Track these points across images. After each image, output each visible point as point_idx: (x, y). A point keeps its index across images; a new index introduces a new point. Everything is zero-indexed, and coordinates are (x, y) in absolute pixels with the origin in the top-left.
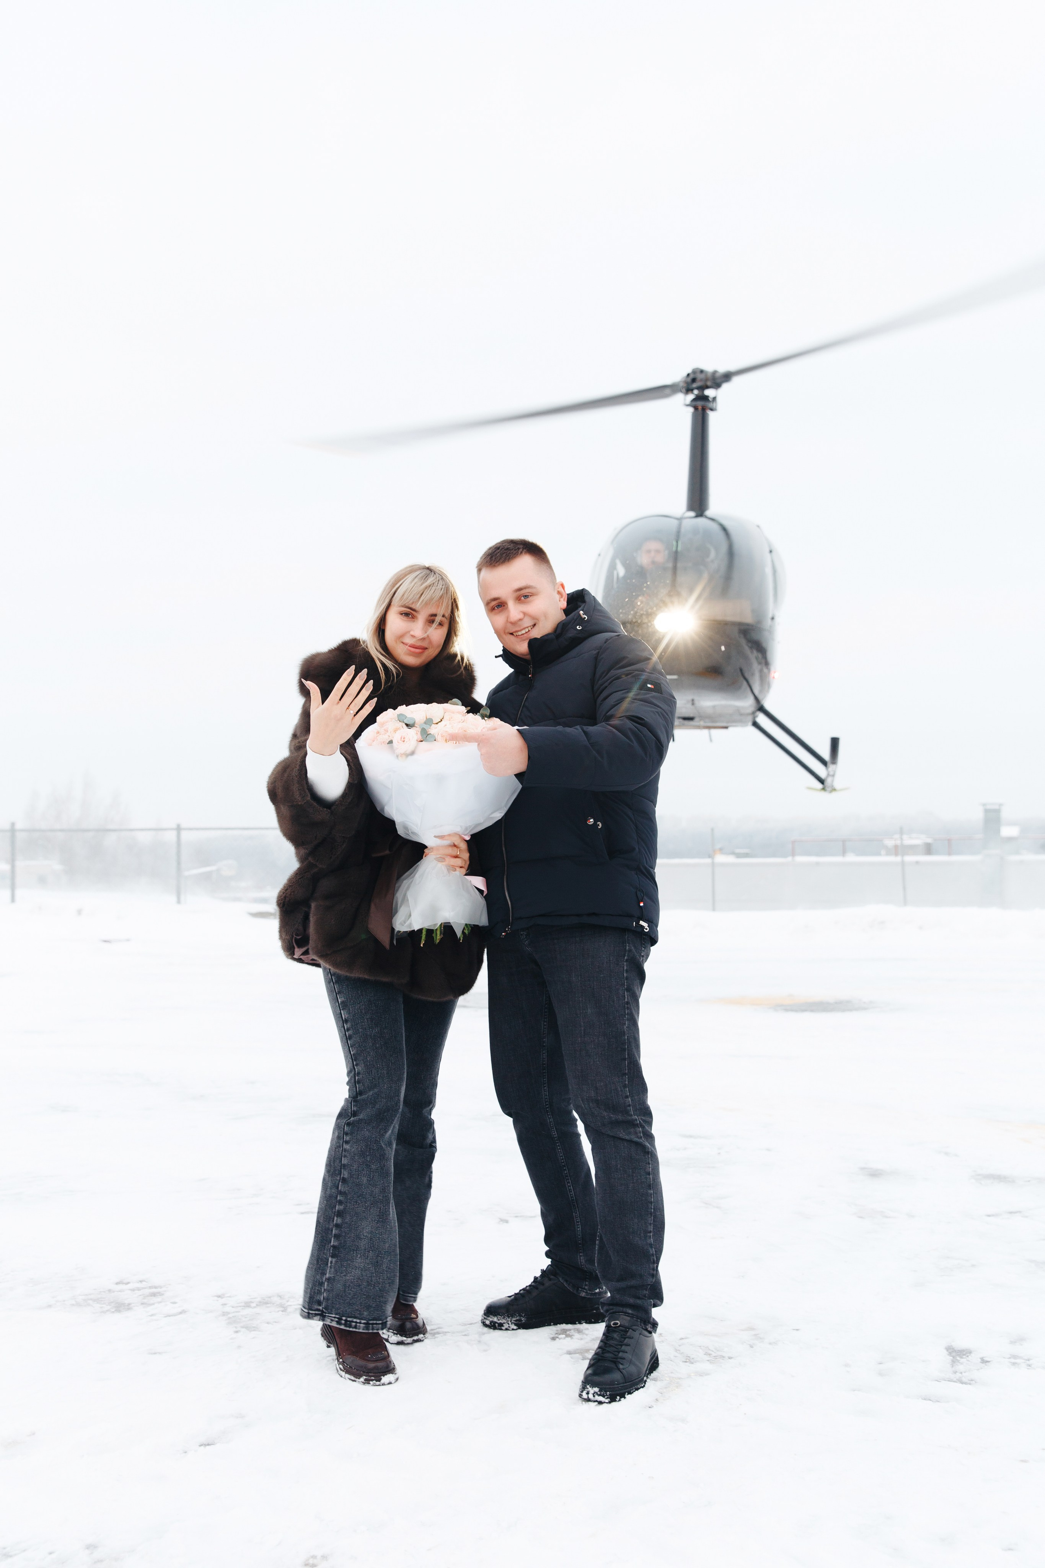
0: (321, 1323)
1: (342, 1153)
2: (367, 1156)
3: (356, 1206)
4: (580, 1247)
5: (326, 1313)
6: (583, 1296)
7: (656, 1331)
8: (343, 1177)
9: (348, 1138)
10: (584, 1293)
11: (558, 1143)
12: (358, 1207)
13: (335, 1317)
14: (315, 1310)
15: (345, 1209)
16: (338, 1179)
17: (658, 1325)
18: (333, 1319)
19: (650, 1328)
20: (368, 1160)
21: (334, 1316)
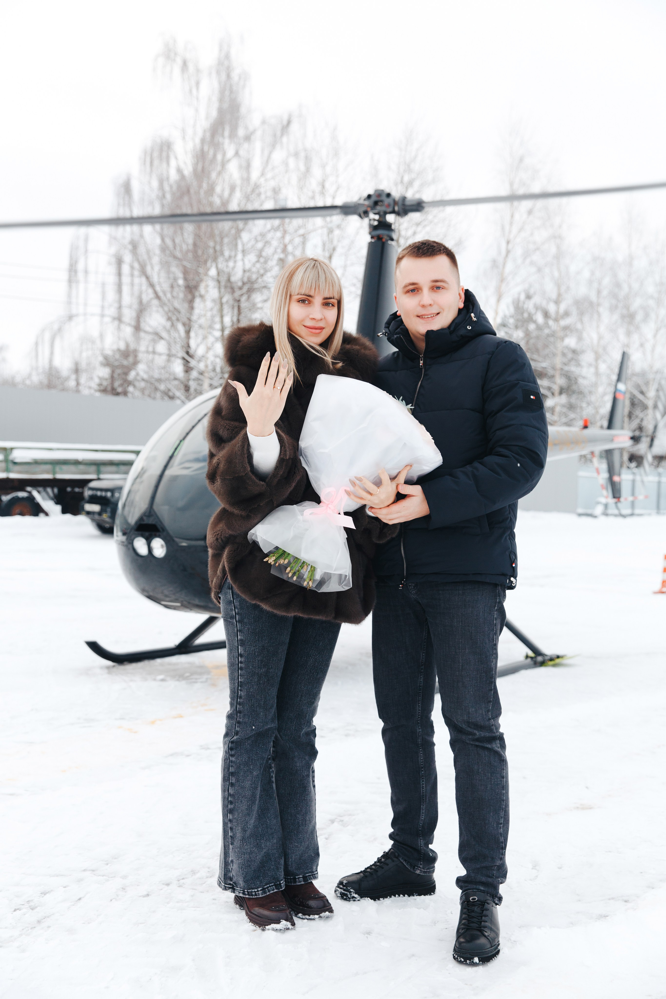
0: (233, 895)
1: (229, 764)
2: (250, 765)
3: (242, 805)
4: (420, 833)
5: (235, 887)
6: (418, 873)
7: (501, 903)
8: (231, 782)
9: (233, 752)
10: (419, 871)
11: (421, 749)
12: (243, 806)
13: (241, 890)
14: (228, 885)
15: (234, 807)
16: (228, 784)
17: (502, 898)
18: (240, 891)
19: (497, 901)
20: (252, 768)
21: (239, 889)
